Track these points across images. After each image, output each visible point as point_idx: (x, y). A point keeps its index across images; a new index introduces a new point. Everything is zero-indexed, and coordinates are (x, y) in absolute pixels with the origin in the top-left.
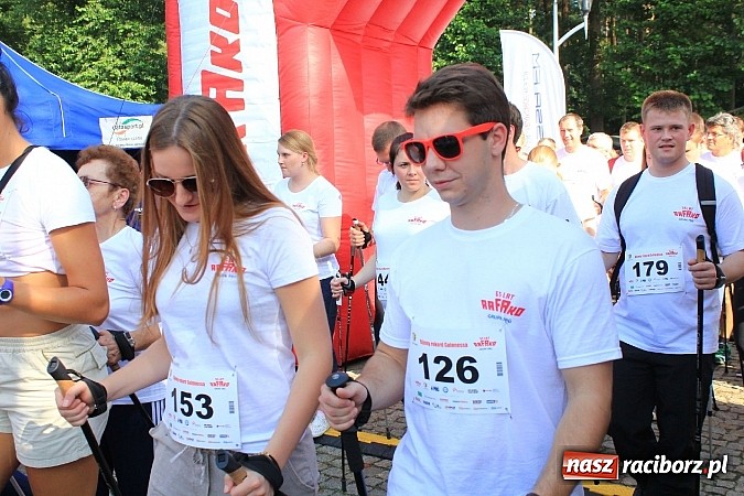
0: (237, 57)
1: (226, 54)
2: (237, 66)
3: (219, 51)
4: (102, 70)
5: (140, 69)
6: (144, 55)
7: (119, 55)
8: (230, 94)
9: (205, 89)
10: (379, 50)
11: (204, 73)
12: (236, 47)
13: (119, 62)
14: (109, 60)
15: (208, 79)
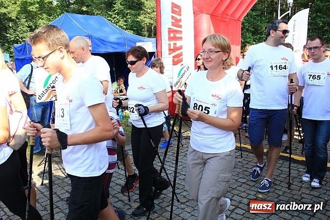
0: (180, 24)
1: (177, 22)
2: (180, 26)
3: (174, 21)
4: (120, 26)
5: (132, 26)
6: (133, 21)
7: (125, 21)
8: (178, 35)
9: (169, 34)
10: (225, 21)
11: (169, 28)
12: (180, 21)
13: (125, 23)
14: (122, 23)
15: (170, 31)
